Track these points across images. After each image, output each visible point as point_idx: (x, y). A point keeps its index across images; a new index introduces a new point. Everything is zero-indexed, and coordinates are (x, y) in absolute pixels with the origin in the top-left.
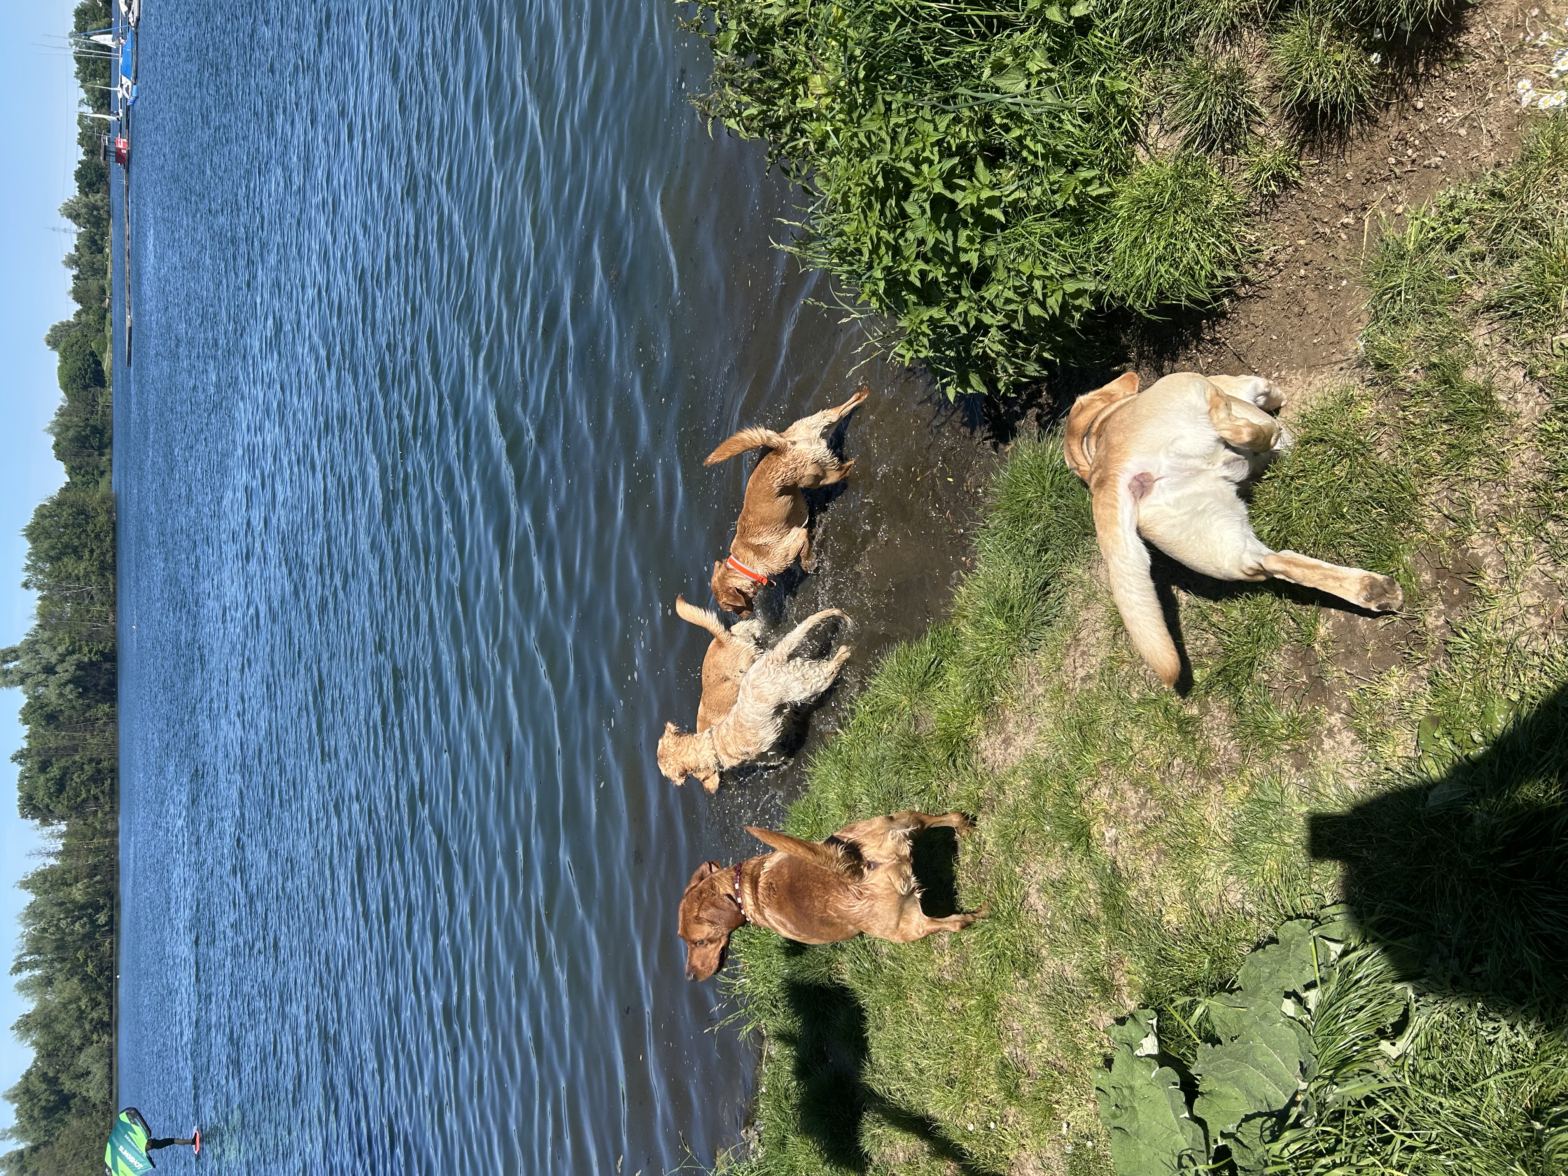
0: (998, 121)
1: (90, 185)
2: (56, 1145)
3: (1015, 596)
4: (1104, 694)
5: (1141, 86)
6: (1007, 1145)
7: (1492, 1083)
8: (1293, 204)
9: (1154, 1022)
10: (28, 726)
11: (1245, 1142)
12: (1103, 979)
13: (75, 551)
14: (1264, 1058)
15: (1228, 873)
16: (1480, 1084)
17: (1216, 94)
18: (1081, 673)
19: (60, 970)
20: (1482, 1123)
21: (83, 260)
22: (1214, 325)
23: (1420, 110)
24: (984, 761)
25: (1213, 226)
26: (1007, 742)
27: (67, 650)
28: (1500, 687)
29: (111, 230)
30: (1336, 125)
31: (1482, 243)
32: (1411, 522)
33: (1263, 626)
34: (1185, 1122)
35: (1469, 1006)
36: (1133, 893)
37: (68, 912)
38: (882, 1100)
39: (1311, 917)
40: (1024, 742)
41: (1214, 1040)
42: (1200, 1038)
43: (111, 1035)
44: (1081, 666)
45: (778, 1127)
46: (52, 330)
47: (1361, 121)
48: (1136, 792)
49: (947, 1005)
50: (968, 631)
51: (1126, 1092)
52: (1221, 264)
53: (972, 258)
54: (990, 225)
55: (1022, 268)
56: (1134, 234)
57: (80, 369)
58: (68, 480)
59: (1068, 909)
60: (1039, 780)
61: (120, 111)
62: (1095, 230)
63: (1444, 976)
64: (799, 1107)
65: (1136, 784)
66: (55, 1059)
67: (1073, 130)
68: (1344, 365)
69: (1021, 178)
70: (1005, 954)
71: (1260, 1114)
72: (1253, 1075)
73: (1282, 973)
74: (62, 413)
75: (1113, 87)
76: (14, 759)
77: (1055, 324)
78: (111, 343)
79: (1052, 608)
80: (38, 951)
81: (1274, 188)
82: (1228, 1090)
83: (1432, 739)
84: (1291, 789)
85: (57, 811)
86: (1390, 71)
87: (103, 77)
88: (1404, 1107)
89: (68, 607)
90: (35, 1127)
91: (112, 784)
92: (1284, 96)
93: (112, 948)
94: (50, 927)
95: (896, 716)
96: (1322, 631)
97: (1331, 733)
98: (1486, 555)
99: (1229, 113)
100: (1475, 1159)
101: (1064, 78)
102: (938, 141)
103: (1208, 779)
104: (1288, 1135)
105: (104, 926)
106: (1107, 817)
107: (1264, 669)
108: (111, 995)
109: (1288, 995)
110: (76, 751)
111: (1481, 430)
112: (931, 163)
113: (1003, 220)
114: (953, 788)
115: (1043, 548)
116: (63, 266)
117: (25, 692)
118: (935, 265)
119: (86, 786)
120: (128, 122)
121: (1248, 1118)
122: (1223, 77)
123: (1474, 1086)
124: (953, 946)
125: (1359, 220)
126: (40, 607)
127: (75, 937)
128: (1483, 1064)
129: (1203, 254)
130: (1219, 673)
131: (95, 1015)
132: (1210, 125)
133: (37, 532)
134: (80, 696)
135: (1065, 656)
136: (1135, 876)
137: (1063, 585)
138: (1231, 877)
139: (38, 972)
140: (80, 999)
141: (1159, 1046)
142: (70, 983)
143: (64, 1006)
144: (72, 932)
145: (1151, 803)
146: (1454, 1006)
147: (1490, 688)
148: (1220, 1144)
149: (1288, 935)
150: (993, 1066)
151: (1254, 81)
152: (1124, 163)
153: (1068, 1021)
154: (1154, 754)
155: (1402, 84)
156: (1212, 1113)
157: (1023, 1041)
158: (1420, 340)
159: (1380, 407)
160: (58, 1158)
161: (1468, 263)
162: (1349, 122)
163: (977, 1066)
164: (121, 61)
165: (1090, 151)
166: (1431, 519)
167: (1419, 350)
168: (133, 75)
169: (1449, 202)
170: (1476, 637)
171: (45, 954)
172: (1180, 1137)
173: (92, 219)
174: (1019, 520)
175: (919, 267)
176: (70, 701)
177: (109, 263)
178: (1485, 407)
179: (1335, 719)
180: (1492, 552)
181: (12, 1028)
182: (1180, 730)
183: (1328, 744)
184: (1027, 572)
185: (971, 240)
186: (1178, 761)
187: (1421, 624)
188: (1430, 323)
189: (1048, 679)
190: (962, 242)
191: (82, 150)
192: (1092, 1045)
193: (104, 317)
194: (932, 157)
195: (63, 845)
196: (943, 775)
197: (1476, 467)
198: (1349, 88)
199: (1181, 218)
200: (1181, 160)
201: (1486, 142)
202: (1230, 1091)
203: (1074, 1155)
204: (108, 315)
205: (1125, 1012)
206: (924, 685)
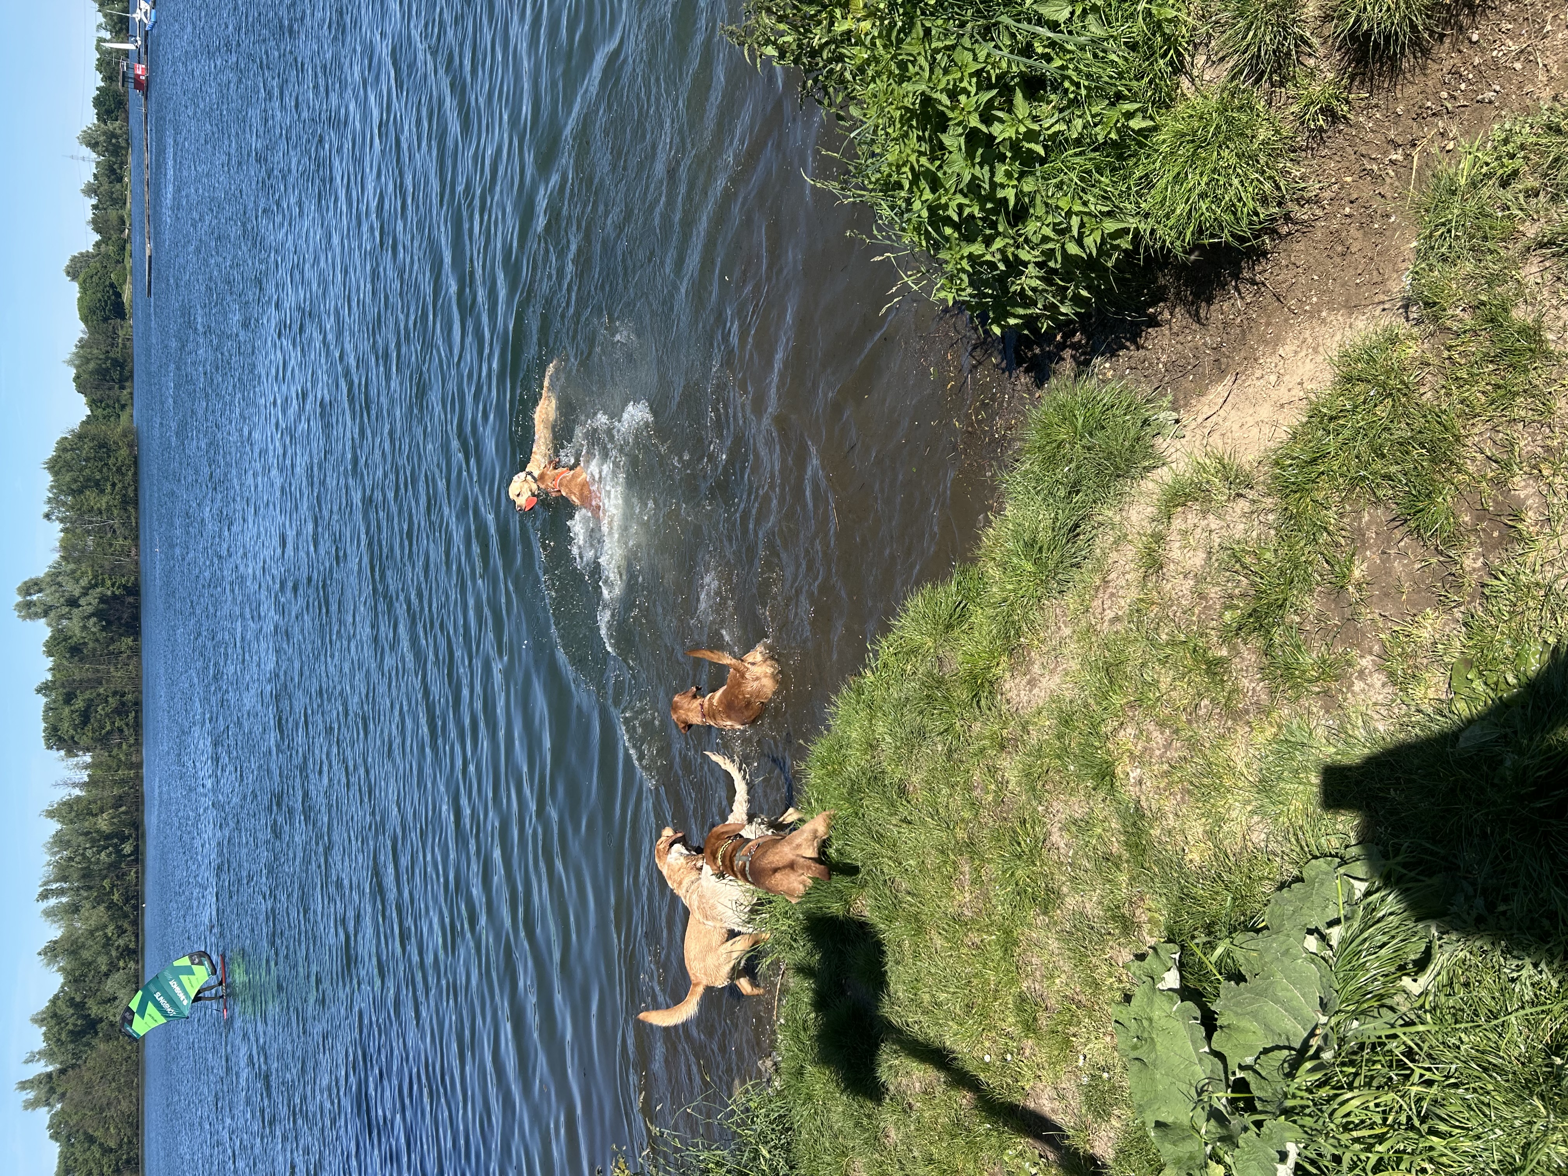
0: (1040, 50)
1: (109, 112)
2: (84, 1068)
3: (1044, 537)
4: (1133, 635)
5: (1189, 14)
6: (1024, 1077)
7: (1513, 1019)
8: (1340, 139)
9: (1177, 956)
10: (51, 659)
11: (1263, 1074)
12: (1123, 916)
13: (97, 484)
14: (1284, 993)
15: (1253, 812)
16: (1501, 1020)
17: (1266, 23)
18: (1109, 614)
19: (87, 898)
20: (1502, 1058)
21: (102, 189)
22: (1254, 264)
23: (1475, 43)
24: (1008, 702)
25: (1258, 162)
26: (1032, 683)
27: (90, 583)
28: (1536, 629)
29: (130, 159)
30: (1388, 57)
31: (1536, 179)
32: (1452, 463)
33: (1296, 568)
34: (1204, 1055)
35: (1493, 944)
36: (1156, 832)
37: (93, 841)
38: (899, 1031)
39: (1336, 855)
40: (1050, 683)
41: (1238, 978)
42: (1221, 974)
43: (137, 962)
44: (1110, 608)
45: (794, 1058)
46: (71, 261)
47: (1414, 54)
48: (1162, 733)
49: (966, 940)
50: (993, 572)
51: (1146, 1023)
52: (1264, 201)
53: (1010, 194)
54: (1030, 159)
55: (1060, 204)
56: (1176, 170)
57: (100, 300)
58: (89, 413)
59: (1090, 847)
60: (1066, 720)
61: (138, 38)
62: (1136, 164)
63: (1469, 914)
64: (817, 1038)
65: (1161, 725)
66: (82, 984)
67: (1116, 59)
68: (1388, 306)
69: (1061, 111)
70: (1025, 891)
71: (1279, 1048)
72: (1272, 1010)
73: (1306, 911)
74: (82, 345)
75: (1160, 14)
76: (39, 691)
77: (1091, 264)
78: (131, 274)
79: (1082, 550)
80: (64, 879)
81: (1321, 122)
82: (1244, 1023)
83: (1464, 681)
84: (1320, 731)
85: (82, 743)
87: (121, 2)
88: (1423, 1042)
89: (90, 540)
90: (63, 1050)
91: (136, 717)
92: (1336, 26)
93: (137, 877)
94: (76, 856)
95: (920, 657)
96: (1357, 573)
97: (1361, 674)
98: (1527, 497)
99: (1279, 42)
100: (1493, 1093)
101: (1110, 5)
102: (977, 71)
103: (1234, 720)
104: (1307, 1066)
105: (129, 855)
106: (1132, 756)
107: (1295, 611)
108: (136, 923)
109: (1310, 932)
110: (101, 683)
111: (1528, 370)
112: (969, 95)
113: (1042, 153)
114: (977, 727)
115: (1075, 488)
117: (49, 625)
118: (972, 200)
119: (110, 718)
120: (146, 47)
121: (1266, 1051)
122: (1274, 5)
123: (1495, 1022)
124: (973, 883)
125: (1408, 156)
126: (62, 540)
127: (101, 867)
128: (1504, 1001)
129: (1246, 191)
130: (1250, 615)
131: (121, 942)
132: (1259, 56)
133: (58, 466)
134: (104, 629)
135: (1093, 598)
136: (1160, 815)
137: (1094, 528)
138: (1255, 817)
139: (64, 900)
140: (106, 926)
141: (1181, 981)
142: (96, 911)
143: (92, 933)
144: (98, 862)
145: (1177, 744)
146: (1478, 944)
147: (1526, 630)
148: (1238, 1076)
149: (1313, 874)
150: (1010, 1000)
151: (1305, 10)
152: (1168, 95)
153: (1088, 956)
154: (1182, 695)
155: (1458, 15)
156: (1230, 1046)
157: (1043, 976)
158: (1470, 277)
159: (1425, 346)
160: (85, 1080)
161: (1521, 199)
162: (1403, 53)
163: (995, 1000)
165: (1134, 82)
166: (1474, 459)
167: (1468, 288)
169: (1503, 136)
170: (1514, 580)
171: (71, 882)
172: (1198, 1068)
173: (111, 148)
174: (1051, 461)
175: (957, 202)
176: (95, 634)
177: (128, 193)
178: (1533, 346)
179: (1366, 662)
180: (1534, 494)
181: (40, 954)
182: (1208, 671)
183: (1358, 686)
184: (1057, 514)
185: (1009, 175)
186: (1206, 702)
187: (1458, 566)
188: (1480, 260)
189: (1075, 621)
190: (999, 178)
191: (100, 76)
192: (1111, 980)
193: (124, 249)
194: (969, 88)
195: (89, 775)
196: (966, 715)
197: (1521, 408)
198: (1403, 18)
199: (1225, 153)
200: (1227, 92)
201: (1542, 77)
202: (1249, 1025)
203: (1090, 1086)
204: (128, 246)
205: (1145, 948)
206: (949, 627)
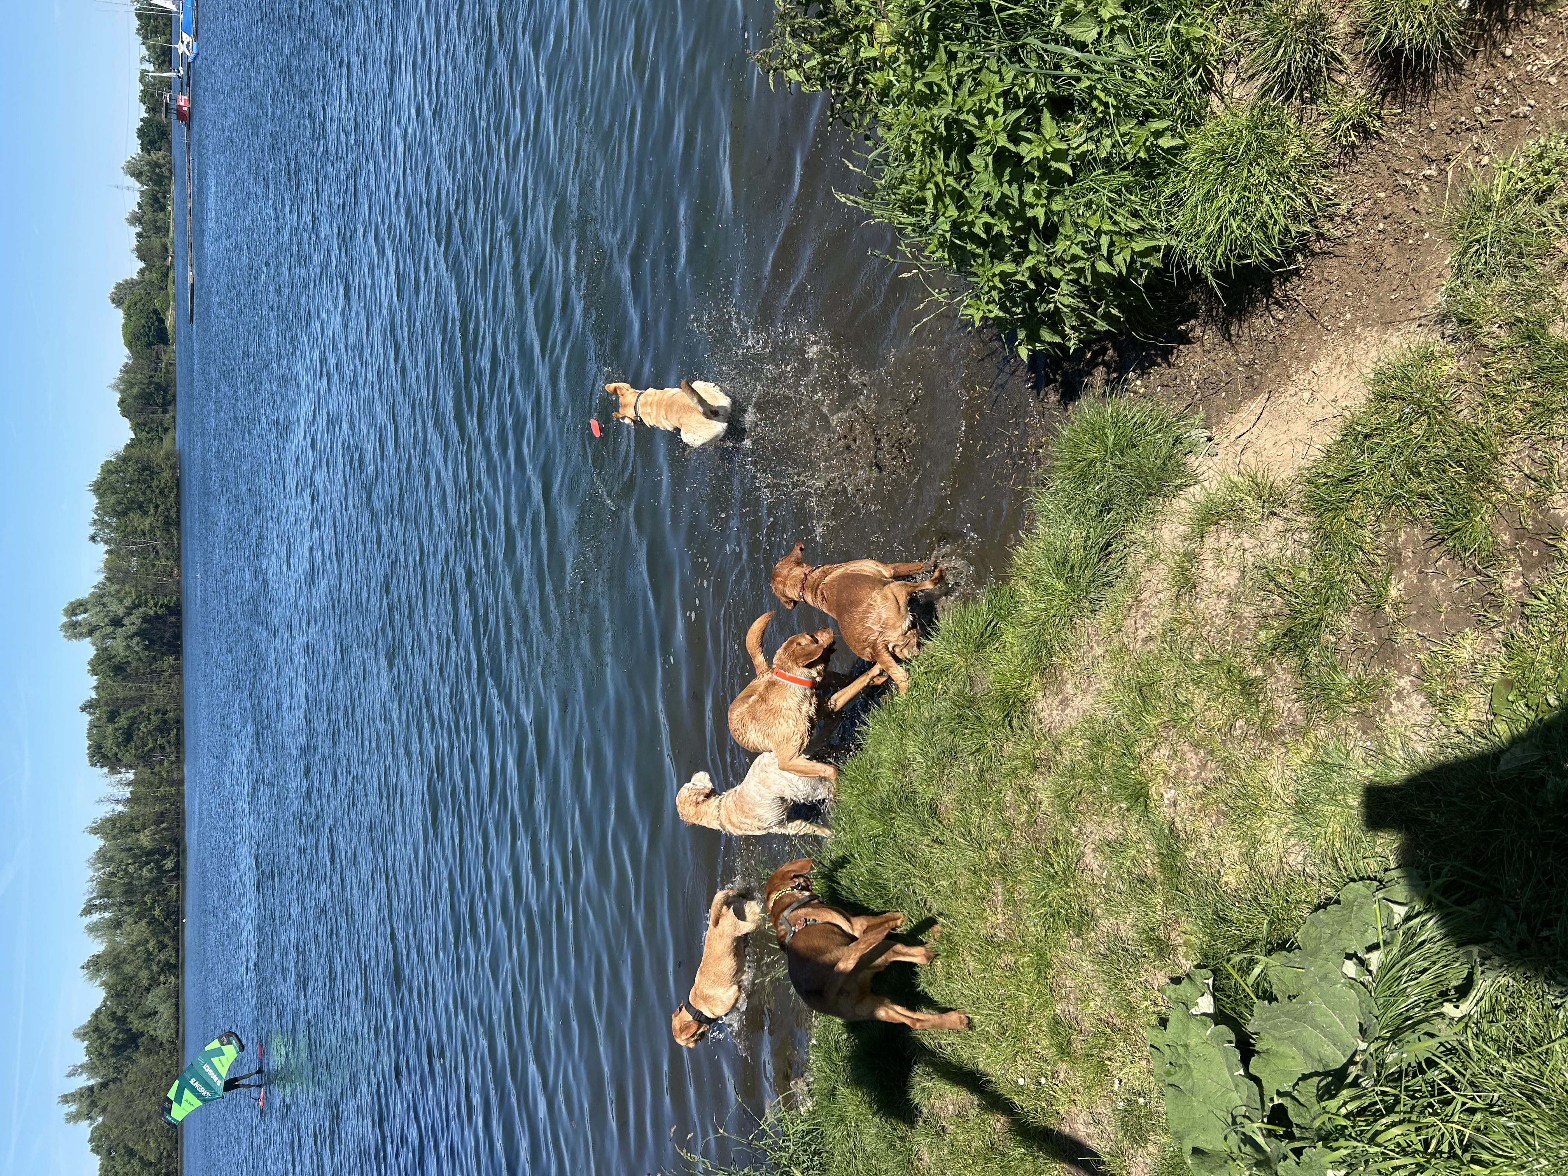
0: (1068, 71)
1: (152, 143)
2: (125, 1082)
3: (1075, 556)
4: (1166, 655)
5: (1218, 33)
6: (1058, 1100)
7: (1557, 1047)
8: (1373, 155)
9: (1210, 982)
10: (96, 677)
11: (1302, 1100)
12: (1158, 938)
13: (141, 506)
14: (1323, 1018)
15: (1290, 834)
16: (1545, 1047)
17: (1296, 41)
18: (1142, 634)
19: (129, 913)
20: (1546, 1086)
21: (146, 218)
22: (1286, 282)
23: (1509, 58)
24: (1041, 722)
25: (1289, 178)
26: (1065, 703)
27: (133, 603)
29: (173, 188)
30: (1420, 73)
32: (1490, 481)
33: (1331, 587)
34: (1240, 1080)
35: (1536, 970)
36: (1191, 854)
37: (136, 857)
38: (933, 1054)
39: (1375, 879)
40: (1082, 703)
41: (1271, 998)
42: (1257, 996)
43: (178, 977)
44: (1142, 627)
45: (827, 1079)
46: (116, 288)
47: (1447, 69)
48: (1196, 754)
49: (1000, 962)
50: (1028, 593)
51: (1181, 1050)
52: (1296, 218)
53: (1039, 213)
54: (1058, 179)
55: (1089, 223)
56: (1206, 187)
57: (144, 326)
58: (133, 436)
59: (1124, 869)
60: (1098, 741)
61: (181, 68)
62: (1166, 183)
63: (1511, 939)
64: (849, 1059)
65: (1196, 746)
66: (124, 999)
67: (1145, 79)
68: (1423, 321)
69: (1090, 130)
70: (1059, 913)
71: (1317, 1074)
72: (1311, 1036)
73: (1344, 935)
74: (127, 370)
75: (1188, 33)
76: (83, 709)
77: (1120, 283)
78: (174, 301)
79: (1113, 569)
80: (108, 895)
81: (1353, 138)
82: (1285, 1049)
83: (1505, 702)
84: (1357, 752)
85: (125, 760)
86: (1478, 16)
87: (164, 34)
88: (1465, 1070)
89: (134, 562)
90: (104, 1064)
91: (177, 735)
92: (1367, 43)
93: (178, 893)
94: (118, 871)
95: (951, 677)
96: (1393, 593)
97: (1399, 695)
99: (1309, 60)
100: (1537, 1122)
101: (1138, 25)
102: (1004, 92)
103: (1270, 740)
104: (1345, 1093)
105: (170, 871)
106: (1166, 777)
107: (1331, 631)
108: (177, 938)
109: (1349, 957)
110: (143, 702)
112: (996, 116)
113: (1070, 173)
114: (1009, 747)
115: (1106, 507)
116: (126, 224)
117: (94, 644)
118: (1000, 219)
119: (152, 736)
120: (189, 79)
121: (1305, 1077)
122: (1303, 23)
123: (1539, 1049)
124: (1006, 904)
125: (1442, 171)
126: (107, 561)
127: (143, 882)
128: (1548, 1028)
129: (1277, 208)
130: (1285, 635)
131: (162, 957)
132: (1289, 74)
133: (103, 488)
134: (146, 648)
135: (1126, 617)
136: (1195, 837)
137: (1125, 546)
138: (1292, 839)
139: (107, 915)
140: (147, 941)
141: (1215, 1005)
142: (137, 926)
143: (133, 948)
144: (140, 878)
145: (1212, 765)
146: (1521, 969)
148: (1276, 1102)
149: (1351, 897)
150: (1044, 1022)
151: (1336, 27)
152: (1198, 113)
153: (1122, 979)
154: (1216, 716)
155: (1490, 30)
156: (1268, 1071)
157: (1077, 999)
158: (1504, 294)
159: (1461, 363)
160: (126, 1094)
161: (1557, 215)
162: (1435, 69)
163: (1029, 1022)
164: (181, 17)
165: (1163, 101)
166: (1512, 478)
167: (1504, 305)
168: (193, 31)
169: (1538, 152)
170: (1554, 600)
171: (114, 898)
172: (1235, 1095)
173: (154, 177)
174: (1082, 480)
175: (983, 220)
176: (137, 653)
177: (171, 221)
179: (1404, 682)
181: (83, 968)
182: (1243, 692)
183: (1396, 707)
184: (1088, 532)
185: (1037, 194)
186: (1240, 723)
187: (1498, 586)
188: (1516, 277)
189: (1109, 640)
190: (1028, 197)
191: (143, 108)
192: (1146, 1004)
193: (167, 275)
194: (996, 109)
195: (131, 792)
196: (998, 735)
197: (1560, 425)
198: (1436, 34)
199: (1256, 170)
200: (1257, 109)
202: (1288, 1050)
203: (1126, 1110)
204: (171, 274)
205: (1181, 971)
206: (980, 646)
